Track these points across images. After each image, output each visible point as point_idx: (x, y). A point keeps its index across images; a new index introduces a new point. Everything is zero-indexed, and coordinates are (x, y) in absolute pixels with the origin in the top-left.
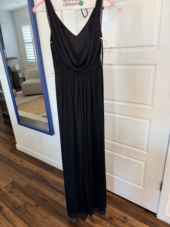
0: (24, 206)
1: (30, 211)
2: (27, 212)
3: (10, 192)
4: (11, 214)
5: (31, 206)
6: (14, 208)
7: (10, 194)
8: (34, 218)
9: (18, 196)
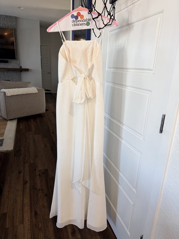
0: (39, 190)
1: (39, 196)
2: (37, 195)
3: (40, 175)
4: (27, 190)
5: (43, 193)
6: (33, 187)
7: (38, 177)
8: (37, 202)
9: (41, 181)
